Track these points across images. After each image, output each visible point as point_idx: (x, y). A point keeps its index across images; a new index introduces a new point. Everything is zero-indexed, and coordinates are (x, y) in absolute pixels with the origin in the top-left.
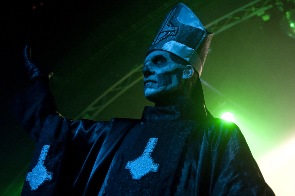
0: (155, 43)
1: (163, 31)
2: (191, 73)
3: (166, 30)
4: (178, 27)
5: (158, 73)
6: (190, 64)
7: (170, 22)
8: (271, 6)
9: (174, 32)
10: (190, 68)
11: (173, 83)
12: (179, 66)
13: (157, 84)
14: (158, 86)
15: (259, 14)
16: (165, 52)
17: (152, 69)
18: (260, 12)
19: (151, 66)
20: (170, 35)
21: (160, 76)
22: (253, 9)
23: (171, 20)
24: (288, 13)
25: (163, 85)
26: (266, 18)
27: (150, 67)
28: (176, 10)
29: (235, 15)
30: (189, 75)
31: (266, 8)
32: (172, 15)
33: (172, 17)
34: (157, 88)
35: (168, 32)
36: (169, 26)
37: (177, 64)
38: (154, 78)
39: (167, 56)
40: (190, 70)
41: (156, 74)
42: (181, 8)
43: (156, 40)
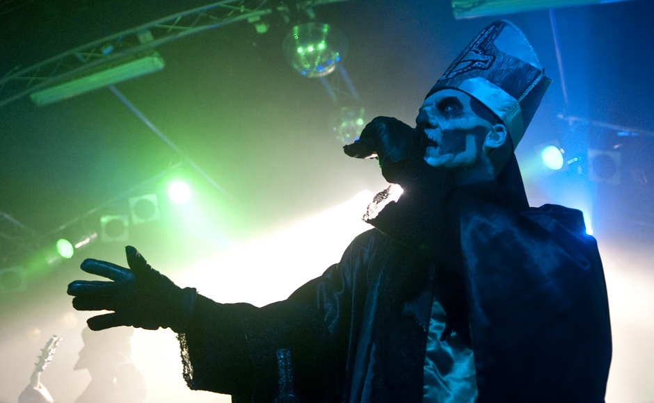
0: (447, 77)
1: (465, 59)
2: (501, 139)
3: (471, 58)
4: (495, 58)
5: (443, 129)
6: (504, 124)
7: (480, 47)
8: (269, 11)
9: (486, 63)
10: (500, 130)
11: (467, 150)
12: (484, 123)
13: (438, 149)
14: (441, 153)
15: (251, 20)
16: (464, 94)
17: (433, 118)
18: (253, 17)
19: (433, 114)
20: (476, 68)
21: (446, 134)
22: (242, 9)
23: (481, 44)
24: (296, 28)
25: (450, 152)
26: (262, 29)
27: (431, 116)
28: (494, 29)
29: (209, 11)
30: (497, 142)
31: (262, 12)
32: (485, 36)
33: (485, 39)
34: (438, 157)
35: (474, 62)
36: (477, 52)
37: (480, 119)
38: (435, 135)
39: (466, 102)
40: (500, 134)
41: (440, 128)
42: (503, 27)
43: (450, 72)
